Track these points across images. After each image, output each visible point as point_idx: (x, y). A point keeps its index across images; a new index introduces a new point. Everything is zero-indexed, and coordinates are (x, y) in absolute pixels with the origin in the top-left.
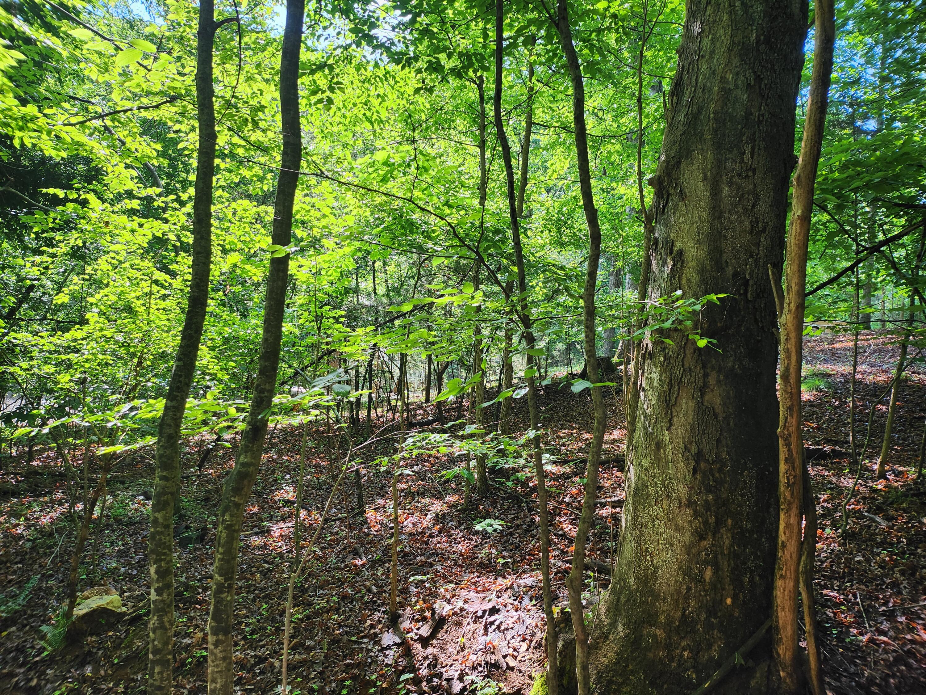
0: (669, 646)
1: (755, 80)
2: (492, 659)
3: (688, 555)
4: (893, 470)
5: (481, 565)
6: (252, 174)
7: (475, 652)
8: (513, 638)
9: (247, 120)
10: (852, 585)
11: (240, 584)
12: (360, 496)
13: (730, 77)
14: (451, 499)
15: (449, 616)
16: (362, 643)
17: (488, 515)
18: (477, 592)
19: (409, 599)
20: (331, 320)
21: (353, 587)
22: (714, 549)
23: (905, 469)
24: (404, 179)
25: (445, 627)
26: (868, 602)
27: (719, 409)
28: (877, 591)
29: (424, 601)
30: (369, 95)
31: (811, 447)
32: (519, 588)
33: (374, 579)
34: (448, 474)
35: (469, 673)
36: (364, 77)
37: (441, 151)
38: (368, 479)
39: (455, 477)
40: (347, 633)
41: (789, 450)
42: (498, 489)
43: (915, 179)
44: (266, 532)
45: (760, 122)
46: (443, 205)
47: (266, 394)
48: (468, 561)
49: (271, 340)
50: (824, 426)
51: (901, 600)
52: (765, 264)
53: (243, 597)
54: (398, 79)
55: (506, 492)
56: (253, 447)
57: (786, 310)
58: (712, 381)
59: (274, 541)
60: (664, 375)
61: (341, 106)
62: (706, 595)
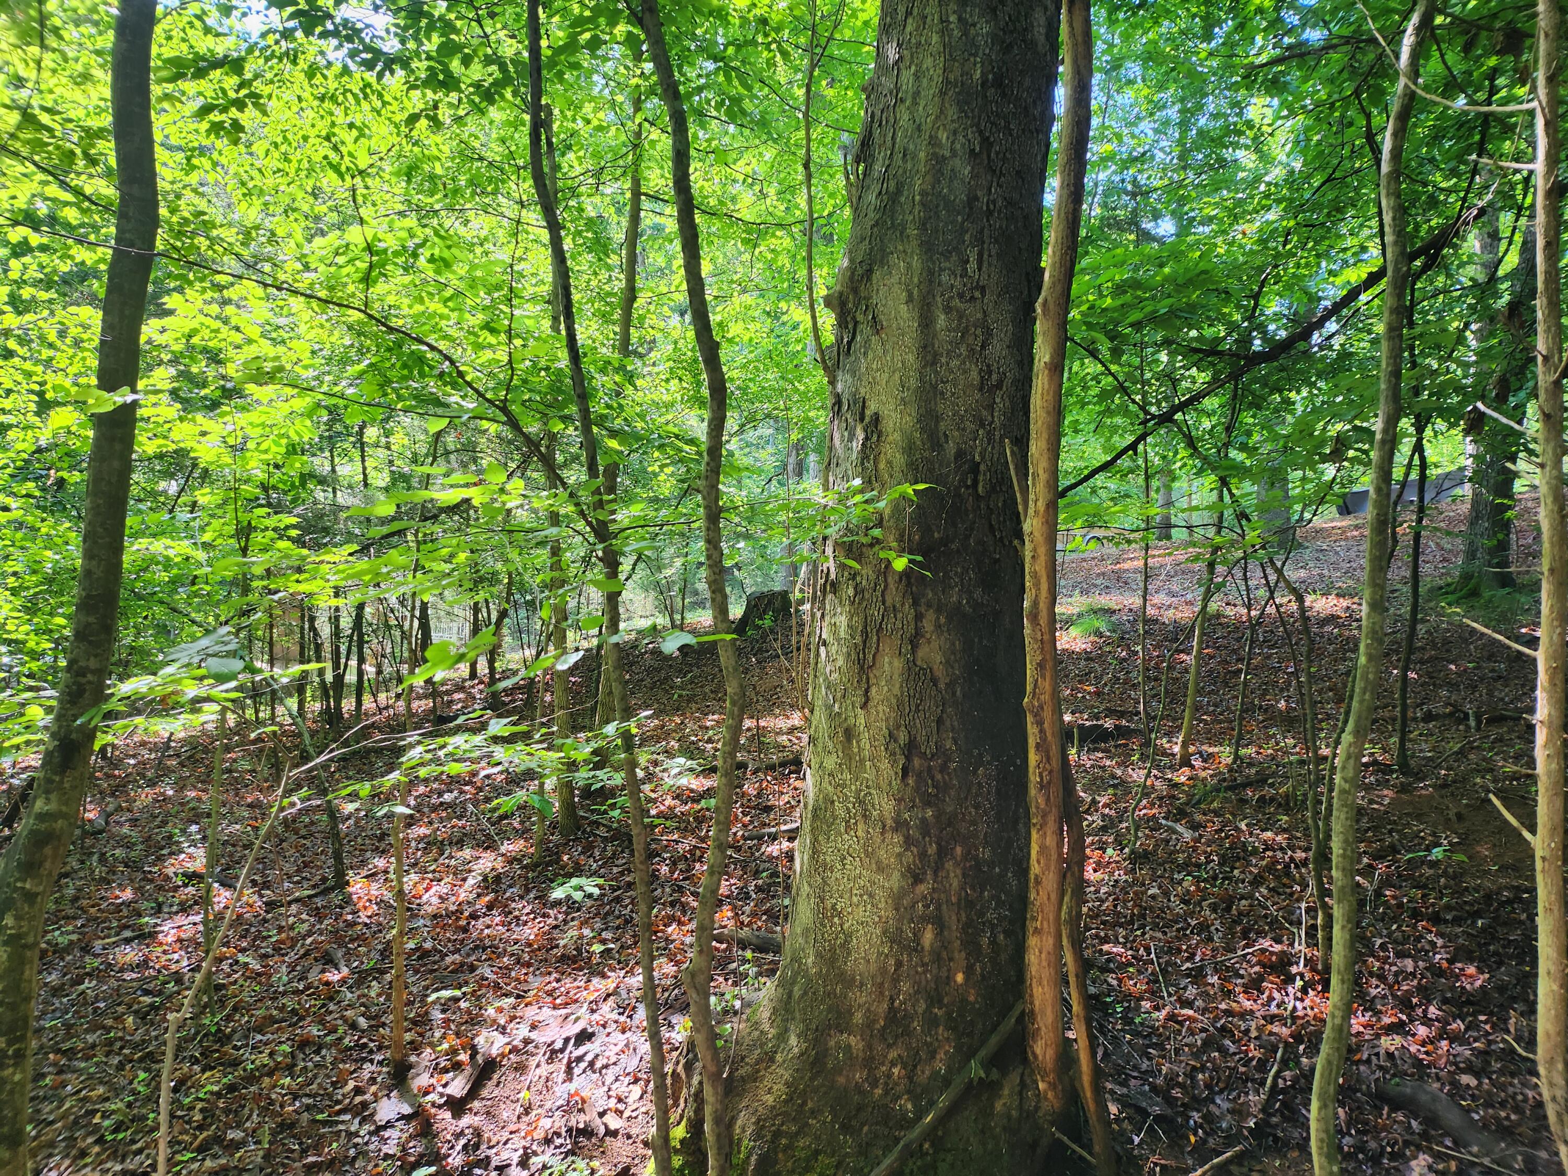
0: (869, 1063)
1: (981, 144)
2: (579, 1121)
3: (897, 909)
4: (1200, 753)
5: (563, 958)
6: (96, 258)
7: (550, 1114)
8: (617, 1080)
9: (72, 153)
10: (1144, 934)
11: (90, 1038)
12: (338, 856)
13: (943, 136)
14: (511, 847)
15: (503, 1055)
16: (337, 1123)
17: (578, 870)
18: (555, 1008)
19: (429, 1034)
20: (270, 534)
21: (322, 1022)
22: (936, 896)
23: (1216, 750)
24: (407, 279)
25: (496, 1076)
26: (1166, 958)
27: (939, 671)
28: (1179, 939)
29: (458, 1034)
30: (333, 124)
31: (1088, 723)
32: (629, 991)
33: (363, 1005)
34: (506, 803)
35: (539, 1150)
36: (322, 90)
37: (483, 234)
38: (356, 823)
39: (519, 808)
40: (308, 1108)
41: (1042, 731)
42: (597, 824)
43: (1219, 311)
44: (147, 936)
45: (990, 213)
46: (482, 328)
47: (90, 677)
48: (541, 955)
49: (98, 573)
50: (1106, 690)
51: (1213, 950)
52: (1002, 438)
53: (97, 1064)
54: (387, 98)
55: (610, 829)
56: (62, 782)
57: (1031, 511)
58: (928, 625)
59: (165, 952)
60: (855, 619)
61: (279, 140)
62: (925, 972)
